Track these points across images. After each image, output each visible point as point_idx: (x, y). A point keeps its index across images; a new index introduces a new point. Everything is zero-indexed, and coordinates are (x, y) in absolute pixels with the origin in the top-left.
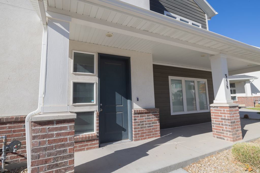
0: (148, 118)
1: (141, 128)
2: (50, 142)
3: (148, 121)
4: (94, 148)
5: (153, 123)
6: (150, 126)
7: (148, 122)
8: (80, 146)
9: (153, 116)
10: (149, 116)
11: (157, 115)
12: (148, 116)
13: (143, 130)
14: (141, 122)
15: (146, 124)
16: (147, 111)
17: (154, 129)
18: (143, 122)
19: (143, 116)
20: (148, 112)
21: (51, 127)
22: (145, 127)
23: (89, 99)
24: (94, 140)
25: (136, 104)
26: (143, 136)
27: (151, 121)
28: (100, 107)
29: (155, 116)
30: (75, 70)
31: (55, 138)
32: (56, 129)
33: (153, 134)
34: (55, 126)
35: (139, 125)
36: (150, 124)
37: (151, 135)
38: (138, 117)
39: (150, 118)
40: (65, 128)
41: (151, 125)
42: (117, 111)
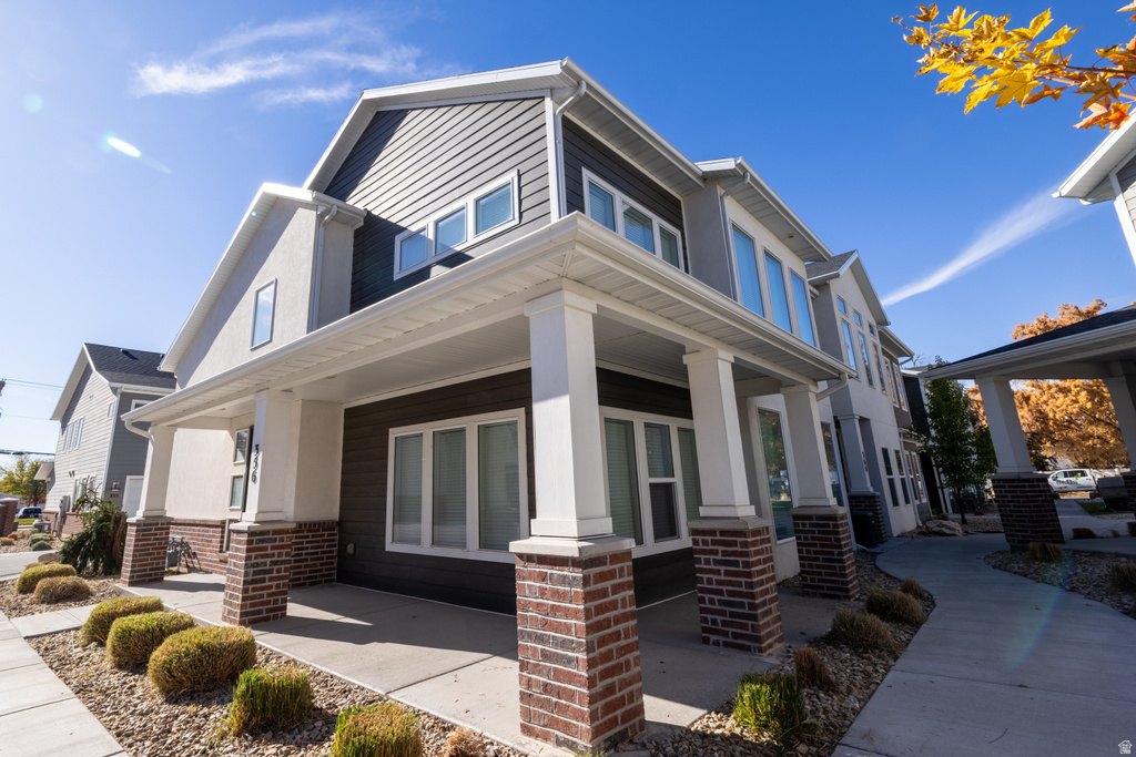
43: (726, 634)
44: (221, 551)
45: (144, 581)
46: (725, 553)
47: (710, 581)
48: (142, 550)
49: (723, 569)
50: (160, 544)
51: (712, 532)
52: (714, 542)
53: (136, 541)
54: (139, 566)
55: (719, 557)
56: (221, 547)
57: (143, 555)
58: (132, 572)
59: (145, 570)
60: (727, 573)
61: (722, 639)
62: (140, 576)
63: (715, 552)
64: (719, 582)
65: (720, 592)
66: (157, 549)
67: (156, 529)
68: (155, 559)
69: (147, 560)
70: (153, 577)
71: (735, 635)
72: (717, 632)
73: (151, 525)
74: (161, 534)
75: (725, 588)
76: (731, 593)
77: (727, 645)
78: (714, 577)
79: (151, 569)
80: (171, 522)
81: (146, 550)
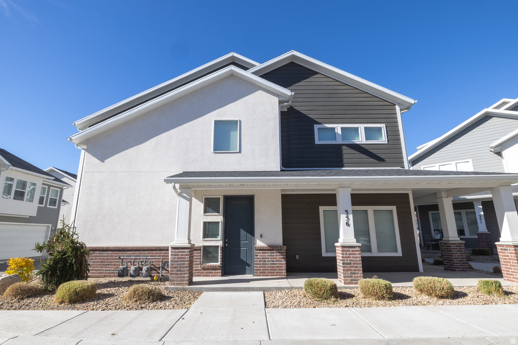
0: (271, 256)
1: (263, 264)
2: (178, 258)
3: (271, 258)
4: (217, 276)
5: (276, 261)
6: (273, 264)
8: (206, 273)
9: (278, 254)
11: (283, 253)
12: (271, 253)
13: (264, 267)
14: (262, 258)
15: (268, 261)
16: (269, 248)
17: (278, 267)
18: (265, 258)
19: (265, 253)
21: (178, 250)
22: (268, 264)
23: (215, 236)
24: (217, 269)
26: (265, 273)
27: (275, 258)
28: (225, 243)
29: (280, 253)
30: (205, 212)
31: (180, 256)
32: (181, 252)
33: (277, 273)
34: (180, 250)
35: (260, 261)
36: (274, 261)
38: (260, 253)
39: (274, 256)
40: (185, 252)
41: (275, 263)
42: (241, 247)
43: (460, 268)
46: (459, 249)
47: (456, 256)
49: (459, 252)
51: (456, 244)
52: (456, 246)
55: (458, 250)
60: (460, 254)
61: (460, 269)
63: (457, 249)
64: (458, 256)
65: (458, 258)
71: (463, 268)
72: (458, 268)
75: (459, 257)
76: (461, 258)
77: (461, 271)
78: (457, 255)
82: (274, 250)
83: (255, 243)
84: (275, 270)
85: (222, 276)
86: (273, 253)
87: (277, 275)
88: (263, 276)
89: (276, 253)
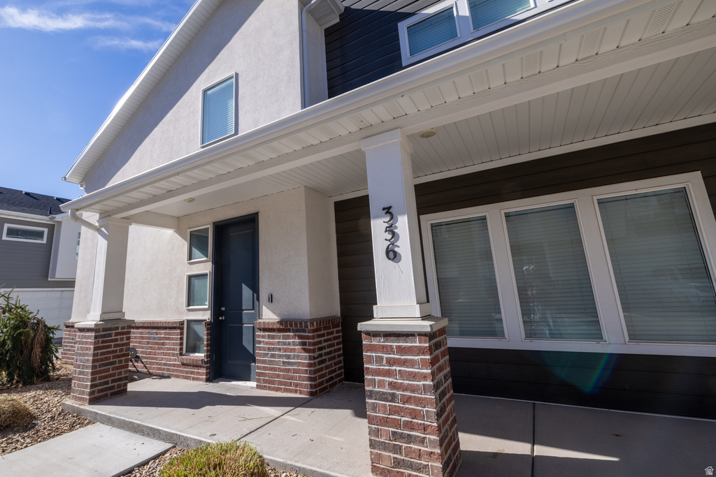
0: (284, 344)
1: (270, 362)
3: (285, 350)
5: (294, 357)
6: (289, 364)
7: (285, 352)
9: (297, 340)
10: (286, 339)
11: (307, 337)
12: (285, 337)
13: (272, 369)
14: (269, 349)
15: (279, 356)
17: (297, 371)
18: (273, 349)
19: (273, 337)
20: (281, 327)
22: (279, 363)
23: (202, 301)
24: (201, 367)
25: (268, 308)
27: (291, 350)
29: (301, 339)
30: (190, 257)
35: (266, 355)
36: (288, 357)
37: (291, 384)
38: (264, 337)
39: (289, 344)
41: (292, 361)
42: (244, 321)
44: (181, 354)
45: (106, 396)
48: (102, 360)
50: (121, 350)
53: (95, 349)
54: (100, 378)
56: (181, 349)
57: (104, 365)
58: (92, 386)
59: (107, 383)
62: (101, 391)
66: (118, 356)
67: (117, 334)
68: (117, 368)
69: (108, 370)
70: (116, 390)
73: (110, 329)
74: (122, 339)
79: (113, 381)
80: (132, 325)
81: (106, 359)
82: (289, 331)
83: (259, 315)
84: (292, 378)
85: (208, 380)
86: (288, 337)
87: (296, 391)
88: (270, 389)
89: (294, 337)
